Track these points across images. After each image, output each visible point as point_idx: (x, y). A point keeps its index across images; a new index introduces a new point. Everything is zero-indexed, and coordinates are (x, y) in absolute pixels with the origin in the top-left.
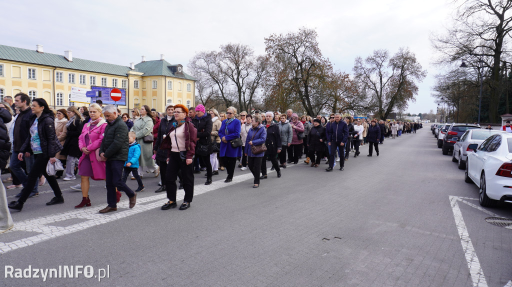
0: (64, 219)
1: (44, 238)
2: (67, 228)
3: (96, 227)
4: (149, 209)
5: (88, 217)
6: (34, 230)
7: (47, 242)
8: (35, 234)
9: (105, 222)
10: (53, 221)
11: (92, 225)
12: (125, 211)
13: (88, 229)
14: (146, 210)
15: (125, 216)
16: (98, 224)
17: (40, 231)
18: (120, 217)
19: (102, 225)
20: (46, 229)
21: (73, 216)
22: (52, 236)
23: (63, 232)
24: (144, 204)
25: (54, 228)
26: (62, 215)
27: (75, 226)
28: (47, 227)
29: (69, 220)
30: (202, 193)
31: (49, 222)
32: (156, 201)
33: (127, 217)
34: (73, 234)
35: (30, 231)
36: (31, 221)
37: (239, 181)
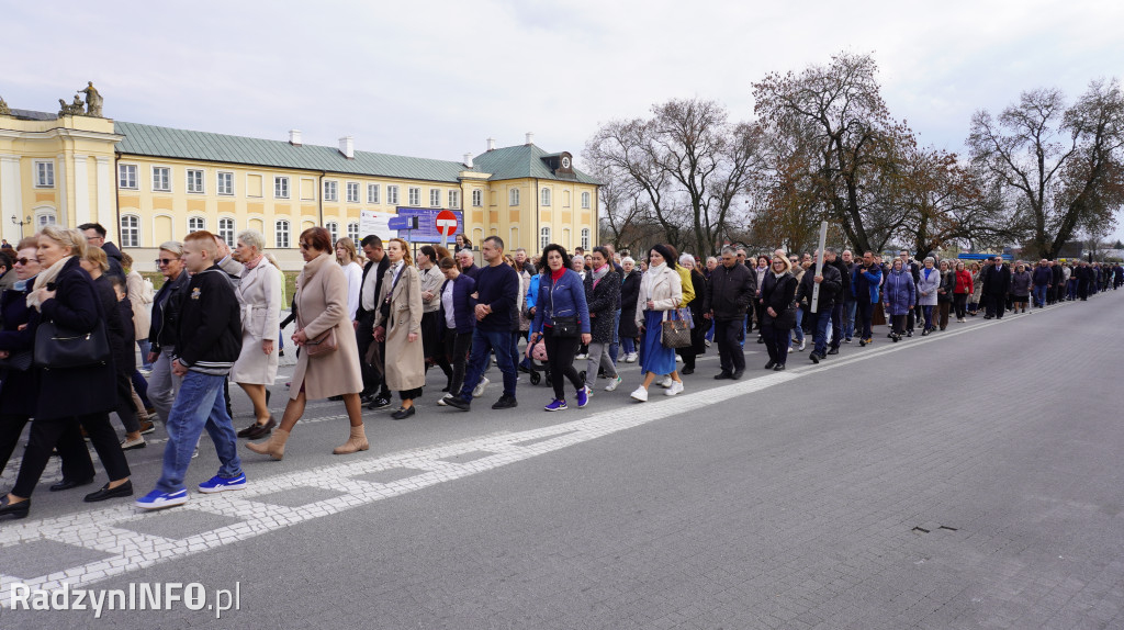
0: (380, 469)
1: (355, 502)
2: (388, 485)
3: (440, 485)
4: (536, 454)
5: (421, 466)
6: (333, 487)
7: (360, 510)
8: (337, 494)
9: (454, 478)
10: (362, 472)
11: (434, 482)
12: (490, 457)
13: (427, 489)
14: (528, 456)
15: (491, 467)
16: (444, 480)
17: (344, 490)
18: (483, 468)
19: (451, 482)
20: (353, 486)
21: (397, 465)
22: (366, 500)
23: (383, 492)
24: (524, 444)
25: (366, 485)
26: (377, 461)
27: (402, 482)
28: (353, 483)
29: (389, 470)
30: (637, 424)
31: (356, 474)
32: (547, 438)
33: (495, 468)
34: (401, 497)
35: (327, 488)
36: (325, 470)
37: (712, 402)
